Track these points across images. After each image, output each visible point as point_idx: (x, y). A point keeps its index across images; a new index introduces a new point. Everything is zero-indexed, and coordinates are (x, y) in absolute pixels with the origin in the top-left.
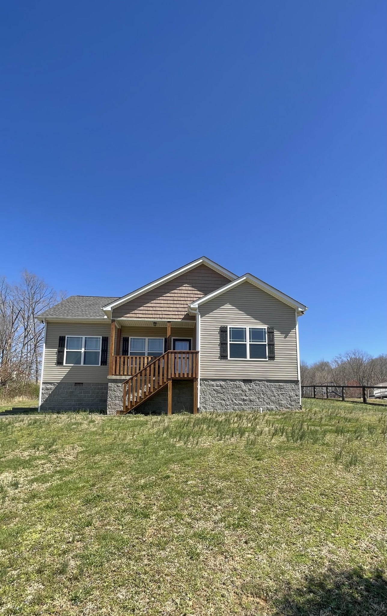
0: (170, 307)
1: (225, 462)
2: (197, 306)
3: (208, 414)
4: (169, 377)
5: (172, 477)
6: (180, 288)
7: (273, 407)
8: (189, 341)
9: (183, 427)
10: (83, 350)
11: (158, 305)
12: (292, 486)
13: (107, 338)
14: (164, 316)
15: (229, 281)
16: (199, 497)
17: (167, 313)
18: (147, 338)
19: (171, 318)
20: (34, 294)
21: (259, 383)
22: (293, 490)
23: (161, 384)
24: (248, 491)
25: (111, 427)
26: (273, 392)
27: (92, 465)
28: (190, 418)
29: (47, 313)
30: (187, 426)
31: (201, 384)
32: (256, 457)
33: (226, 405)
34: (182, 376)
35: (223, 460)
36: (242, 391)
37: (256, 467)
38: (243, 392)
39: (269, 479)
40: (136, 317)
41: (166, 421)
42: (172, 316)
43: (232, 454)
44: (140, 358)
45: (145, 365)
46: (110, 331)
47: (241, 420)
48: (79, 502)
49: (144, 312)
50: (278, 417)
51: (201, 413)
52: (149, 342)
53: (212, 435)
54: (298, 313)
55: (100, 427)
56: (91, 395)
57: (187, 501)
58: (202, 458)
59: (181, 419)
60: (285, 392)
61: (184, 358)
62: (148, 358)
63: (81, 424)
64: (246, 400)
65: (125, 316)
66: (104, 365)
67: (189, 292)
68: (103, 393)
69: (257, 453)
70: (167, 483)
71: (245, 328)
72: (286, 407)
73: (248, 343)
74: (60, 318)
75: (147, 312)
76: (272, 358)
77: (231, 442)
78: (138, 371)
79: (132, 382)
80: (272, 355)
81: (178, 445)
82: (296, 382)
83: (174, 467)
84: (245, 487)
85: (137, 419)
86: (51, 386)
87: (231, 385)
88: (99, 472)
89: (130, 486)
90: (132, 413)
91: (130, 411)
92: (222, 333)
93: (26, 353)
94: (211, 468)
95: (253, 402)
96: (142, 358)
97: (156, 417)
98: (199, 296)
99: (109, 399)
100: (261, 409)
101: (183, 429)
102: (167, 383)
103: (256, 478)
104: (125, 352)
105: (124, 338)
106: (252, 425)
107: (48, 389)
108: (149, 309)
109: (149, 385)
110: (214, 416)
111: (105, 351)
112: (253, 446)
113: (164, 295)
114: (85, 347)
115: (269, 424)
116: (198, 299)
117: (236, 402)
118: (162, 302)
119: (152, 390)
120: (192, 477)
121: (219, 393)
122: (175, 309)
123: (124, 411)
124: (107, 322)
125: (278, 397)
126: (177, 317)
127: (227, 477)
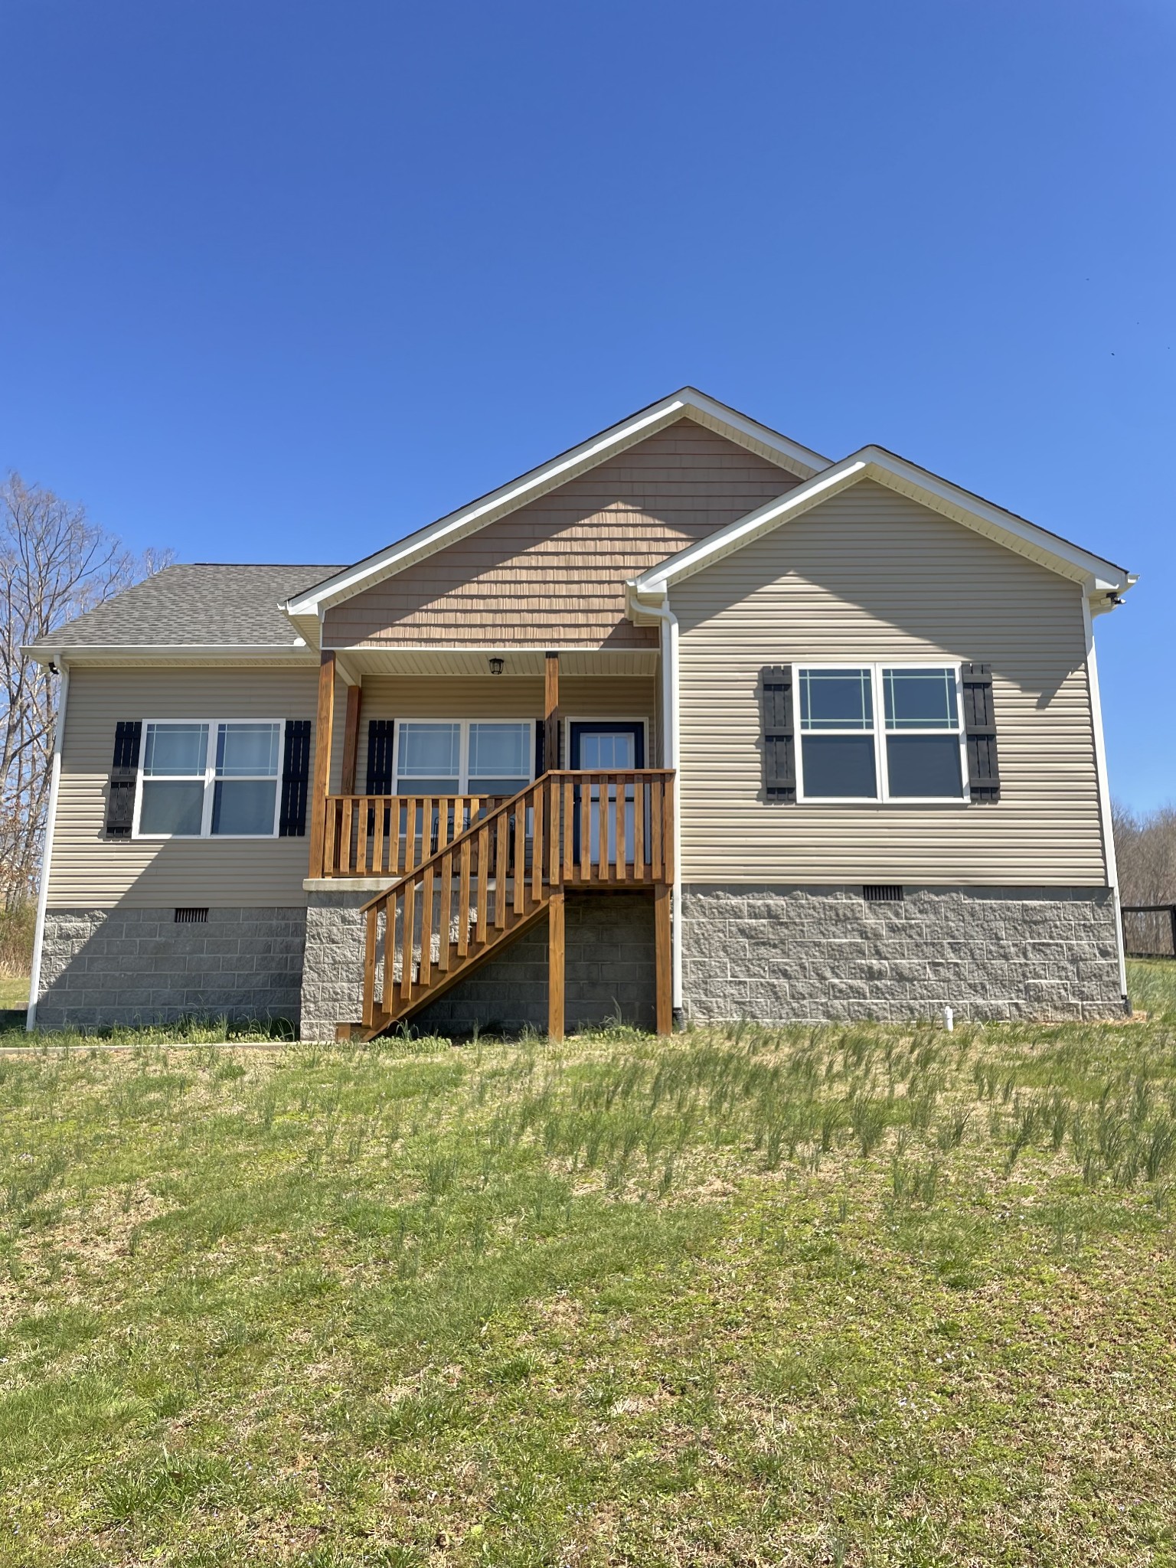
0: (555, 596)
1: (794, 1295)
2: (663, 588)
3: (719, 1035)
4: (554, 880)
5: (540, 1370)
6: (595, 519)
7: (1000, 1002)
8: (637, 729)
9: (609, 1102)
10: (209, 776)
11: (507, 589)
12: (1138, 1446)
13: (308, 724)
14: (531, 633)
15: (793, 483)
16: (663, 1498)
17: (543, 618)
18: (465, 724)
19: (558, 641)
20: (48, 564)
21: (936, 899)
22: (1150, 1477)
23: (519, 907)
24: (915, 1477)
25: (302, 1095)
26: (999, 939)
27: (190, 1292)
28: (641, 1055)
29: (72, 630)
30: (626, 1093)
31: (685, 909)
32: (942, 1271)
33: (793, 997)
34: (604, 874)
35: (784, 1279)
36: (863, 934)
37: (944, 1330)
38: (867, 938)
39: (1017, 1405)
40: (420, 640)
41: (538, 1069)
42: (563, 633)
43: (828, 1250)
44: (435, 803)
45: (458, 830)
46: (317, 697)
47: (863, 1067)
48: (83, 1506)
49: (450, 618)
50: (1025, 1048)
51: (690, 1031)
52: (472, 737)
53: (732, 1142)
54: (1092, 601)
55: (260, 1098)
56: (239, 959)
57: (604, 1527)
58: (685, 1266)
59: (603, 1060)
60: (1051, 937)
61: (612, 800)
62: (467, 803)
63: (184, 1084)
64: (880, 975)
65: (377, 635)
66: (292, 834)
67: (631, 533)
68: (287, 949)
69: (946, 1246)
70: (510, 1407)
71: (867, 672)
72: (1059, 1004)
73: (880, 732)
74: (120, 651)
75: (461, 618)
76: (986, 791)
77: (821, 1175)
78: (426, 857)
79: (401, 904)
80: (986, 782)
81: (581, 1192)
82: (1100, 894)
83: (555, 1313)
84: (893, 1446)
85: (421, 1059)
86: (82, 925)
87: (811, 911)
88: (213, 1331)
89: (338, 1420)
90: (400, 1034)
91: (394, 1024)
92: (770, 694)
93: (15, 793)
94: (725, 1325)
95: (911, 980)
96: (444, 805)
97: (498, 1048)
98: (672, 547)
99: (309, 975)
100: (949, 1013)
101: (608, 1108)
102: (544, 904)
103: (950, 1395)
104: (379, 780)
105: (372, 723)
106: (911, 1091)
107: (68, 937)
108: (468, 604)
109: (473, 916)
110: (745, 1045)
111: (297, 776)
112: (923, 1204)
113: (532, 550)
114: (219, 762)
115: (991, 1087)
116: (665, 557)
117: (836, 981)
118: (524, 575)
119: (482, 936)
120: (633, 1374)
121: (764, 944)
122: (575, 603)
123: (368, 1028)
124: (305, 661)
125: (1023, 961)
126: (584, 633)
127: (805, 1380)
